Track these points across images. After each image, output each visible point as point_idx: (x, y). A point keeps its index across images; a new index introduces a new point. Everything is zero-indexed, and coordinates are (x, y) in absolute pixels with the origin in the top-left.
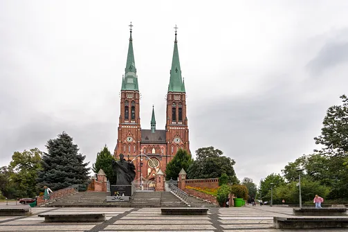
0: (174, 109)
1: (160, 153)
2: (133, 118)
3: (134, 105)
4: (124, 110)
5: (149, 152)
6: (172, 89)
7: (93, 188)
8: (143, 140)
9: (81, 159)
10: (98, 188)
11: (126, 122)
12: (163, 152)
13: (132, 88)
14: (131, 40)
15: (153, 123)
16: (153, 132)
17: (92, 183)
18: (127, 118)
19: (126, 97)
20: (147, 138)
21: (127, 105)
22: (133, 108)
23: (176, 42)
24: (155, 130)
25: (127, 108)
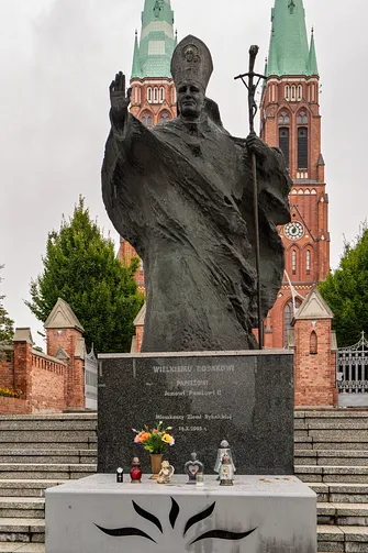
0: (284, 130)
6: (279, 68)
7: (21, 388)
10: (44, 382)
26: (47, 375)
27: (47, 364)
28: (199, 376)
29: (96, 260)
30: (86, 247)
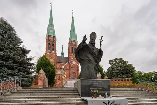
0: (72, 48)
1: (66, 68)
2: (53, 50)
3: (53, 43)
4: (48, 45)
5: (61, 67)
6: (72, 39)
7: (37, 83)
8: (58, 61)
9: (24, 52)
10: (40, 83)
11: (50, 51)
12: (68, 67)
13: (52, 35)
14: (51, 11)
15: (62, 54)
16: (63, 58)
17: (36, 79)
18: (49, 49)
19: (49, 39)
20: (60, 60)
21: (49, 42)
22: (53, 45)
23: (73, 17)
24: (64, 57)
25: (49, 44)
26: (41, 81)
27: (41, 80)
28: (97, 83)
29: (48, 63)
30: (46, 61)
